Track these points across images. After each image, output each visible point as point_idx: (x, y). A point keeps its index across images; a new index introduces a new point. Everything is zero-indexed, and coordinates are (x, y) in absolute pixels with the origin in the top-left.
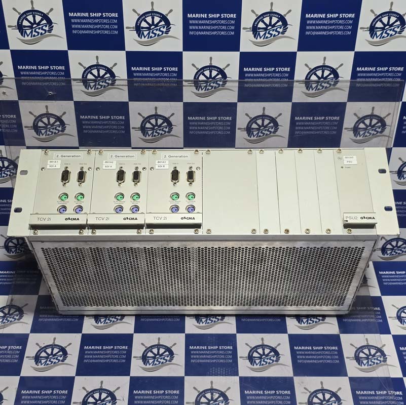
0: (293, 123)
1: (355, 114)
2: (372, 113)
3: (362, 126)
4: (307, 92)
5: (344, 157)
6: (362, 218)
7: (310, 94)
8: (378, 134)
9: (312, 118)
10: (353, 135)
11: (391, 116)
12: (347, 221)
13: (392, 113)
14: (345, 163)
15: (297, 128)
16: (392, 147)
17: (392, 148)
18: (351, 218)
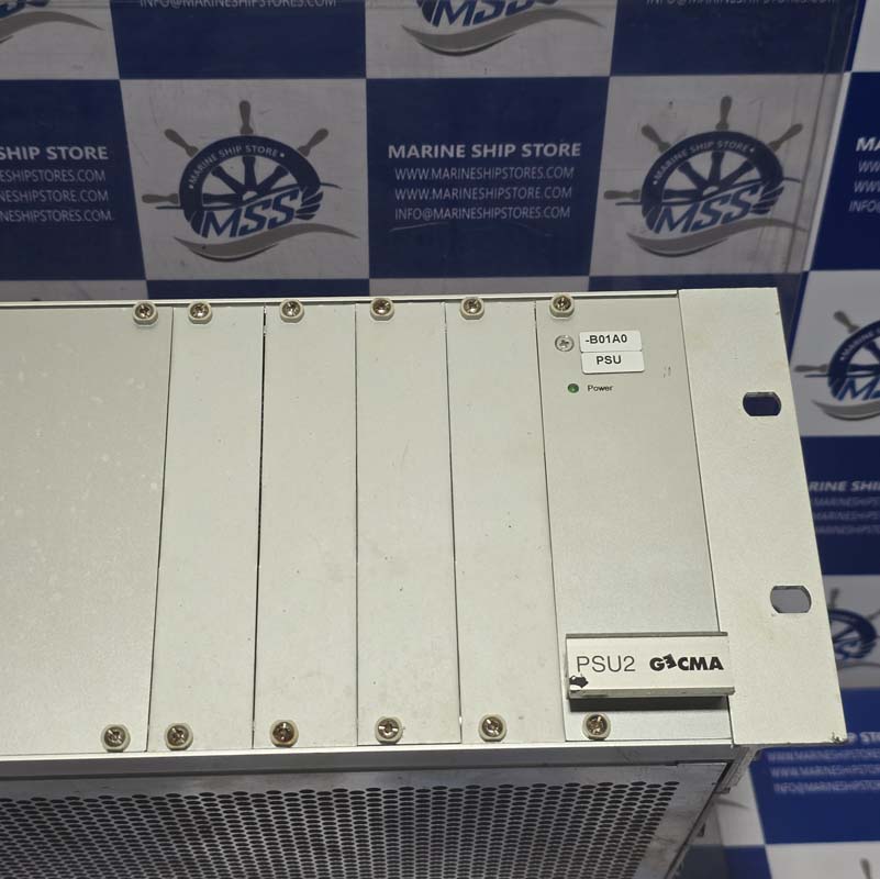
0: (381, 173)
1: (649, 132)
2: (723, 123)
3: (678, 181)
4: (429, 28)
5: (585, 336)
6: (656, 665)
7: (441, 39)
8: (750, 216)
9: (460, 151)
10: (643, 220)
11: (805, 135)
12: (582, 682)
13: (807, 122)
14: (590, 365)
15: (400, 195)
16: (807, 267)
17: (806, 275)
18: (601, 664)
